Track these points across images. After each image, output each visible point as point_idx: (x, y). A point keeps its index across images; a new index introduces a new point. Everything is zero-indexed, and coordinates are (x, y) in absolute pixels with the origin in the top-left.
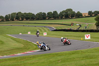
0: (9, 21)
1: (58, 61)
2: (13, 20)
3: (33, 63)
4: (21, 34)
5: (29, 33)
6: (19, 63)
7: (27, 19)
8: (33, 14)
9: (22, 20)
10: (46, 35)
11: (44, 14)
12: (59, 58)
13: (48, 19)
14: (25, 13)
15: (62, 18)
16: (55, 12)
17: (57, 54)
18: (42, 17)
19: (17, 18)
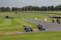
0: (24, 11)
1: (54, 36)
2: (26, 10)
3: (38, 37)
4: (31, 19)
5: (36, 18)
6: (30, 37)
7: (35, 10)
8: (39, 7)
9: (32, 10)
10: (46, 20)
11: (46, 7)
12: (54, 34)
13: (48, 11)
14: (34, 7)
15: (56, 10)
16: (53, 6)
17: (53, 32)
18: (44, 9)
19: (29, 9)
